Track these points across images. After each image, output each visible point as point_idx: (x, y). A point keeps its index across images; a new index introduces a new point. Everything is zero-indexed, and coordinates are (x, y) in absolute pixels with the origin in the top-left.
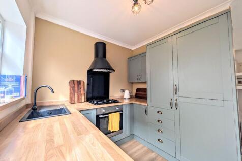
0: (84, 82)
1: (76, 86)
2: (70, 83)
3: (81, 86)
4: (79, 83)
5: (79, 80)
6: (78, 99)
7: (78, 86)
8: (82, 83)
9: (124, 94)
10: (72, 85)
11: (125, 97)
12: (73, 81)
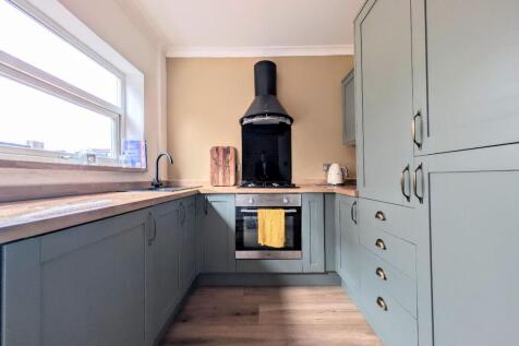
0: (236, 151)
1: (221, 158)
2: (211, 151)
3: (231, 156)
4: (226, 151)
5: (226, 146)
6: (224, 180)
7: (224, 157)
8: (232, 151)
9: (326, 176)
10: (215, 156)
11: (329, 181)
12: (217, 149)
